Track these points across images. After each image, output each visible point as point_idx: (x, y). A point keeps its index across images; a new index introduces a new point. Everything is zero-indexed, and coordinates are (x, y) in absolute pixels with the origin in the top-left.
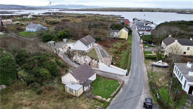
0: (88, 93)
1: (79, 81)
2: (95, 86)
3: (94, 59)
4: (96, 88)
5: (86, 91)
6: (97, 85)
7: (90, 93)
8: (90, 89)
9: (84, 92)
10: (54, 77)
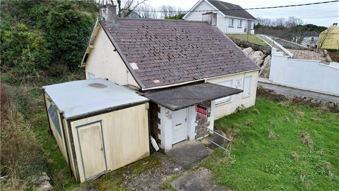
0: (186, 168)
1: (134, 66)
2: (246, 136)
3: (250, 49)
4: (256, 144)
5: (172, 151)
6: (266, 133)
7: (205, 173)
8: (211, 146)
9: (156, 155)
10: (66, 68)
